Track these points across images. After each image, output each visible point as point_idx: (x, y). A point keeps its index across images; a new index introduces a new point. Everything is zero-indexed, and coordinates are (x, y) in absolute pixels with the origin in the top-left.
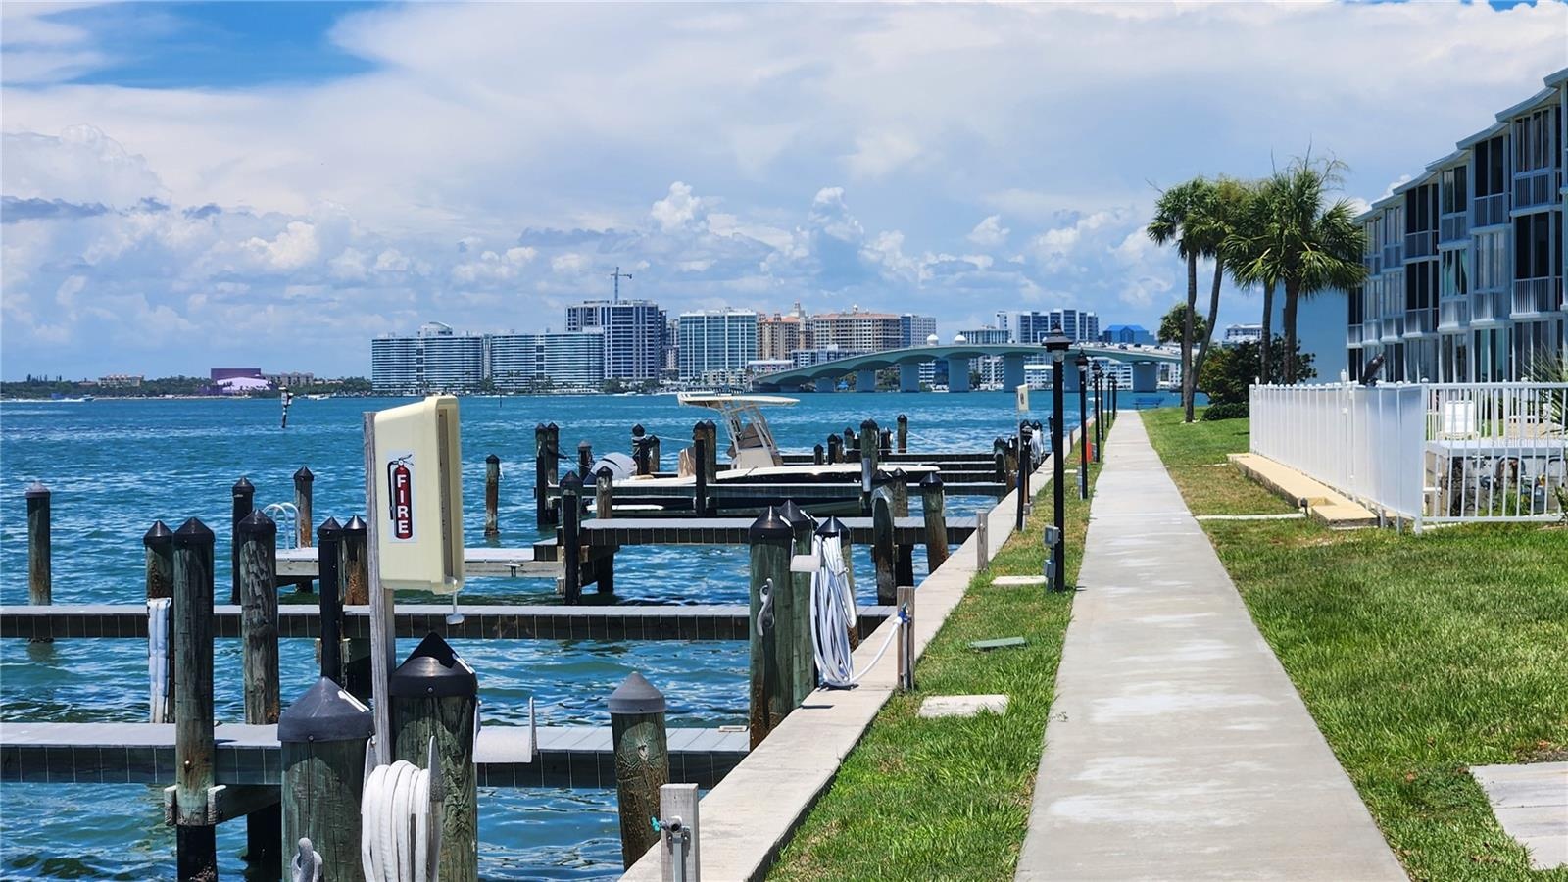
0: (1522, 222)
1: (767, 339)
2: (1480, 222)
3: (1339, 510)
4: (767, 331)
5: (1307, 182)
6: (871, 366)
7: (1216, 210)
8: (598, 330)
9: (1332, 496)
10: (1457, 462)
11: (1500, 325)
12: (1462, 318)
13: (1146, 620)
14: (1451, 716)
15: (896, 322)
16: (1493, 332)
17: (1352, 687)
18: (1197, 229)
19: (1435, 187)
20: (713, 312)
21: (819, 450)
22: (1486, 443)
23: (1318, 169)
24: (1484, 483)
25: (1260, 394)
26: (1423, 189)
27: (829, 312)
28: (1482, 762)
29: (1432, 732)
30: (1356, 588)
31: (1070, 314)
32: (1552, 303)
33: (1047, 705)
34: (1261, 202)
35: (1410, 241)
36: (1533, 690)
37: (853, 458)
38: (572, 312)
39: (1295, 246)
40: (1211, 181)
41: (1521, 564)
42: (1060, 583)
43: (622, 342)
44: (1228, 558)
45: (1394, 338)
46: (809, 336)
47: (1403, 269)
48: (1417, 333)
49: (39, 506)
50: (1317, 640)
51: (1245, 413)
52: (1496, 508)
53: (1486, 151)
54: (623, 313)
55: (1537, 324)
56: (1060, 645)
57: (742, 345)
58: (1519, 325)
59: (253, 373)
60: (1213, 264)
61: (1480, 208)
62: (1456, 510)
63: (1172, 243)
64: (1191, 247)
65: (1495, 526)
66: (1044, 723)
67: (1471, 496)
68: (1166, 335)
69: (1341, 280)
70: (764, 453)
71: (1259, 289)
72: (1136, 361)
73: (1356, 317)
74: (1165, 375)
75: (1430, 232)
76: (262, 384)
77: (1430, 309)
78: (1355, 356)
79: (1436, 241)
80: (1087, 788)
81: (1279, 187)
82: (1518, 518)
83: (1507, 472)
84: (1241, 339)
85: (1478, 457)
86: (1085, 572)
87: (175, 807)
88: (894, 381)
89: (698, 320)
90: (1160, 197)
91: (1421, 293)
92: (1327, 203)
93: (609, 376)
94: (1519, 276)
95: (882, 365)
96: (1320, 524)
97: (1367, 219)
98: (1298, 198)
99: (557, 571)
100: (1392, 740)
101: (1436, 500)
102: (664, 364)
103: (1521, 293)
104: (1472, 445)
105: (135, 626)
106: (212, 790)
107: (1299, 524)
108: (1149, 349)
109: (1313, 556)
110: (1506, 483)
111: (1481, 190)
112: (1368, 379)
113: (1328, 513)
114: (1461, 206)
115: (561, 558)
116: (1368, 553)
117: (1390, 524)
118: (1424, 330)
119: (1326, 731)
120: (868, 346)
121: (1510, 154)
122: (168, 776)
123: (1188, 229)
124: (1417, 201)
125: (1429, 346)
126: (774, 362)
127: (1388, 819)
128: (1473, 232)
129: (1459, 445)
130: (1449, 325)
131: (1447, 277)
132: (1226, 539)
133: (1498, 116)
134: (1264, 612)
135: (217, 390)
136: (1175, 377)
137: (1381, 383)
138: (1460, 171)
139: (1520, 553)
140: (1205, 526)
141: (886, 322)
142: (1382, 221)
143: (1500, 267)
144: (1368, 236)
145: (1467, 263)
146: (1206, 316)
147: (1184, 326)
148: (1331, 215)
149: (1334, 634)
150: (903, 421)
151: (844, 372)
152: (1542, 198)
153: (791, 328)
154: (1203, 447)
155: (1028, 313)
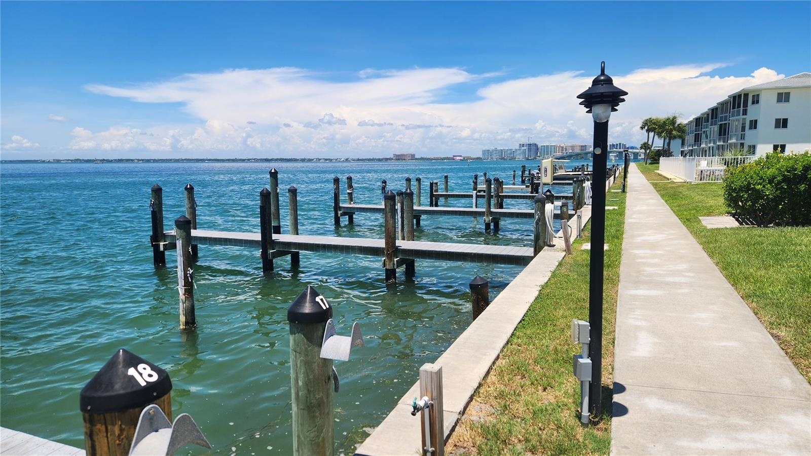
0: (721, 125)
1: (558, 150)
2: (711, 125)
3: (678, 180)
4: (558, 148)
5: (674, 118)
6: (578, 155)
7: (654, 124)
8: (525, 148)
9: (676, 178)
10: (702, 171)
11: (714, 146)
12: (706, 144)
13: (641, 197)
14: (696, 210)
15: (583, 146)
16: (713, 147)
17: (679, 206)
18: (650, 127)
19: (702, 118)
20: (547, 144)
21: (573, 170)
22: (708, 168)
23: (677, 115)
24: (707, 175)
25: (662, 159)
26: (700, 118)
27: (570, 145)
28: (701, 216)
29: (692, 212)
30: (680, 192)
31: (620, 144)
32: (726, 141)
33: (625, 208)
34: (664, 122)
35: (696, 129)
36: (711, 206)
37: (579, 171)
38: (520, 145)
39: (671, 130)
40: (654, 117)
41: (712, 189)
42: (624, 191)
43: (530, 150)
44: (655, 188)
45: (691, 148)
46: (566, 149)
47: (694, 134)
48: (696, 147)
49: (446, 177)
50: (672, 200)
51: (659, 163)
52: (709, 180)
53: (714, 111)
54: (530, 145)
55: (722, 145)
56: (625, 200)
57: (553, 150)
58: (718, 146)
59: (460, 156)
60: (653, 133)
61: (712, 122)
62: (701, 179)
63: (644, 130)
64: (648, 131)
65: (708, 183)
66: (625, 210)
67: (704, 178)
68: (641, 148)
69: (680, 137)
70: (563, 170)
71: (663, 139)
72: (634, 153)
73: (683, 144)
74: (640, 156)
75: (700, 127)
76: (462, 158)
77: (699, 142)
78: (682, 152)
79: (702, 129)
80: (633, 218)
81: (668, 119)
82: (713, 182)
83: (712, 173)
84: (657, 148)
85: (706, 171)
86: (628, 189)
87: (485, 220)
88: (583, 158)
89: (544, 146)
90: (643, 121)
91: (697, 139)
92: (678, 122)
93: (527, 156)
94: (719, 136)
95: (581, 154)
96: (674, 183)
97: (687, 124)
98: (673, 121)
99: (530, 189)
100: (685, 213)
101: (697, 178)
102: (537, 154)
103: (719, 140)
104: (705, 168)
105: (471, 196)
106: (491, 218)
107: (669, 183)
108: (637, 151)
109: (672, 188)
110: (711, 175)
111: (712, 119)
112: (685, 156)
113: (675, 181)
114: (708, 122)
115: (530, 187)
116: (683, 187)
117: (688, 183)
118: (698, 146)
119: (674, 212)
120: (577, 151)
121: (719, 111)
122: (484, 216)
123: (648, 127)
124: (698, 121)
125: (699, 150)
126: (559, 154)
127: (684, 223)
128: (710, 127)
129: (702, 168)
130: (703, 146)
131: (704, 136)
132: (655, 185)
133: (717, 103)
134: (663, 196)
135: (454, 159)
136: (643, 156)
137: (687, 157)
138: (708, 115)
139: (713, 187)
140: (650, 183)
141: (582, 146)
142: (690, 125)
143: (716, 133)
144: (687, 128)
145: (708, 133)
146: (651, 144)
147: (645, 146)
148: (679, 124)
149: (676, 199)
150: (588, 165)
151: (572, 156)
152: (726, 120)
153: (562, 147)
154: (649, 169)
155: (611, 144)
